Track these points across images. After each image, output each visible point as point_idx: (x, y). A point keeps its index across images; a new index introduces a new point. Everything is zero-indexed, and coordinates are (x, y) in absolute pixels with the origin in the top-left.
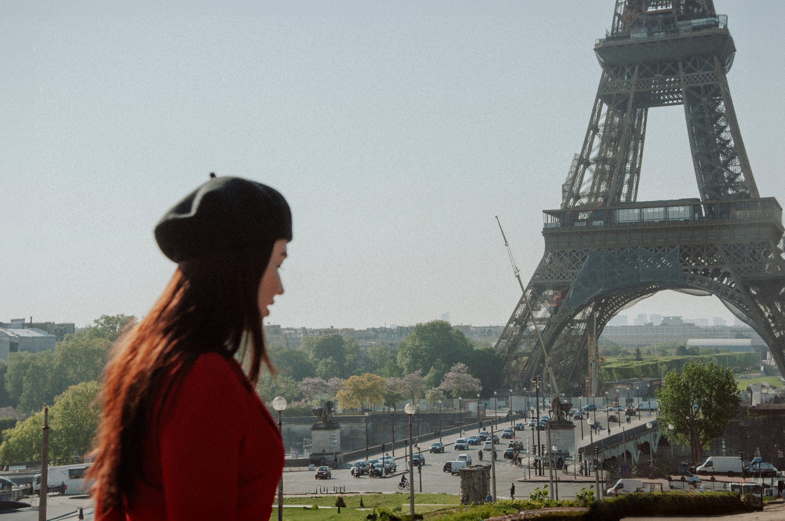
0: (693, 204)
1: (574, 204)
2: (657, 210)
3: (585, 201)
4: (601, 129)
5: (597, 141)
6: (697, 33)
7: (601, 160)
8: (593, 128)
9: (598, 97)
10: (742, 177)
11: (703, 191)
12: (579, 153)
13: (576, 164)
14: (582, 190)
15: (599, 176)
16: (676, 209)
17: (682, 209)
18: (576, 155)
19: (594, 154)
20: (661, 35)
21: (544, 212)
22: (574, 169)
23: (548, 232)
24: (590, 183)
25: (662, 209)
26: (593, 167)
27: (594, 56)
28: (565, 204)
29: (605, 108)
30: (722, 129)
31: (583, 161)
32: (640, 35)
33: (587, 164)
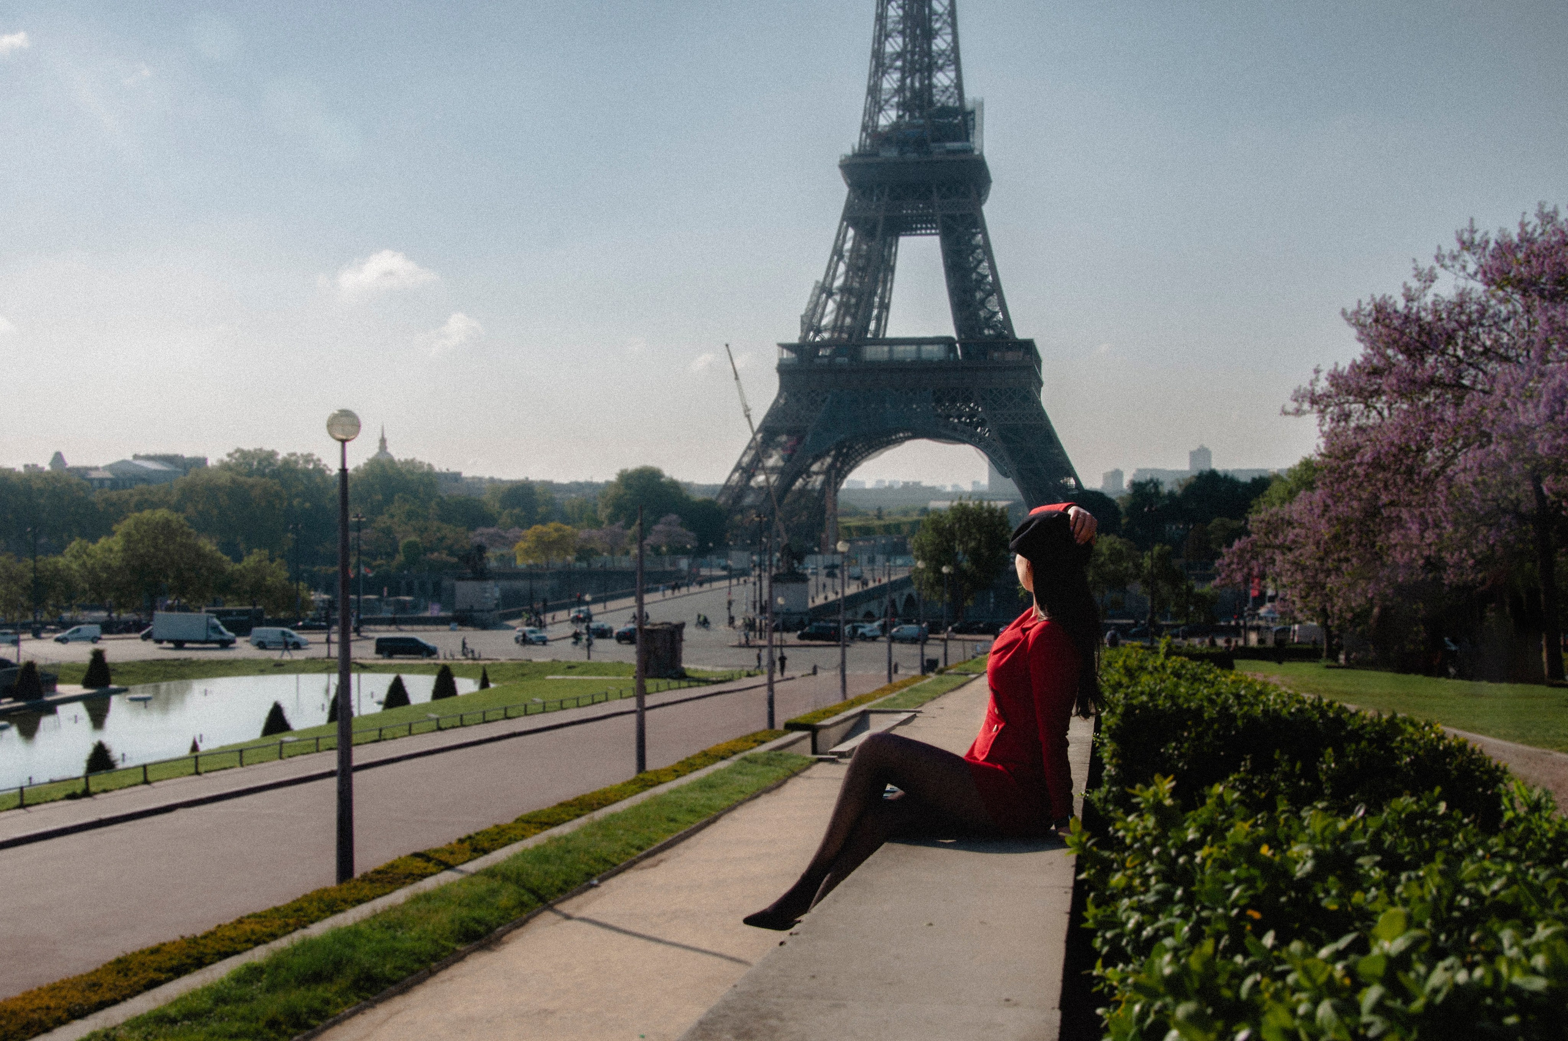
0: (947, 342)
1: (814, 338)
2: (908, 348)
3: (826, 335)
4: (847, 254)
5: (842, 268)
6: (951, 158)
7: (845, 289)
8: (838, 252)
9: (844, 219)
10: (999, 317)
11: (959, 329)
12: (821, 279)
13: (817, 292)
14: (824, 322)
15: (843, 308)
16: (929, 348)
17: (935, 348)
18: (817, 282)
19: (838, 283)
20: (912, 156)
21: (779, 345)
22: (815, 298)
23: (784, 370)
24: (833, 316)
25: (914, 348)
26: (838, 298)
27: (838, 173)
28: (804, 338)
29: (851, 232)
30: (980, 262)
31: (825, 289)
32: (891, 153)
33: (830, 294)
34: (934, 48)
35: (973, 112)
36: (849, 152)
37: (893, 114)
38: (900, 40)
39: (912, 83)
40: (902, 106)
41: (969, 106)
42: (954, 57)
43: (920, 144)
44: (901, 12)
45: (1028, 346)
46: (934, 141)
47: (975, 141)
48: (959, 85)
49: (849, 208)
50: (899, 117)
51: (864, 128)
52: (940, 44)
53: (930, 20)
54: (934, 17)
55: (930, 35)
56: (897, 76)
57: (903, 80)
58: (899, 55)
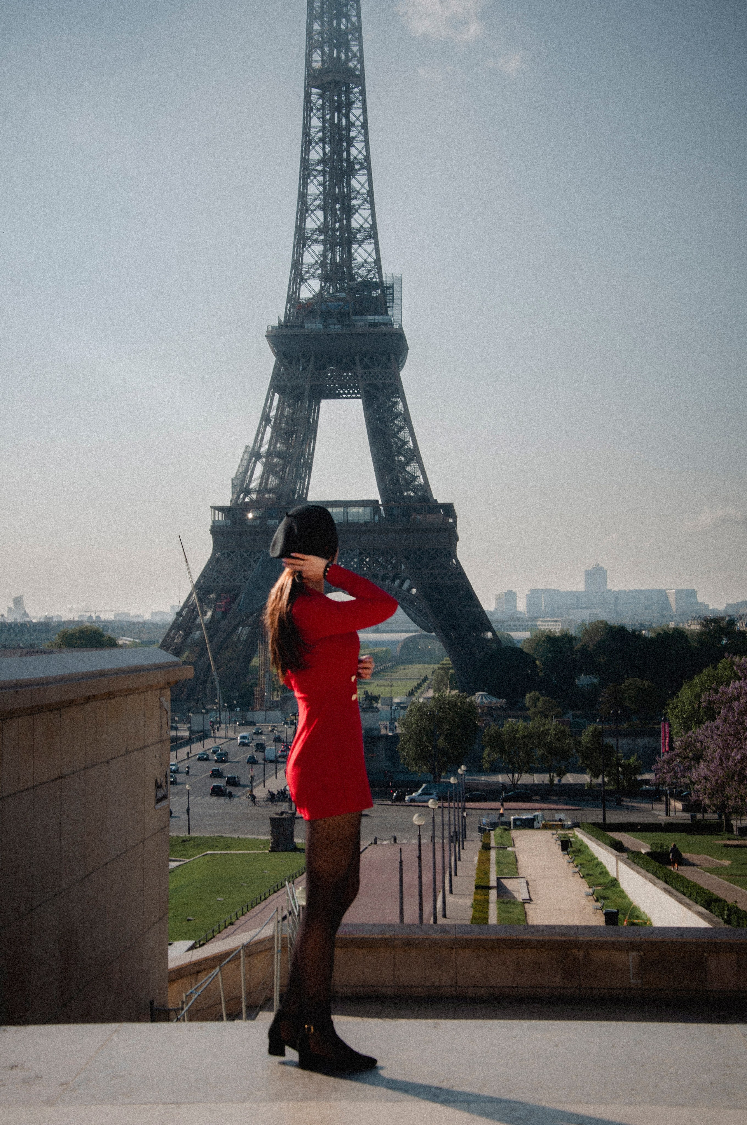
0: (372, 504)
1: (244, 498)
3: (254, 496)
4: (273, 420)
5: (269, 432)
6: (373, 330)
7: (271, 452)
8: (265, 419)
9: (271, 386)
10: (421, 480)
11: (383, 493)
12: (251, 445)
13: (247, 456)
14: (253, 484)
15: (269, 469)
16: (355, 510)
17: (361, 510)
18: (247, 447)
19: (265, 447)
20: (336, 328)
21: (212, 507)
22: (245, 463)
23: (216, 531)
24: (260, 478)
25: (340, 509)
26: (264, 460)
28: (235, 500)
29: (277, 396)
30: (401, 429)
31: (254, 454)
32: (315, 326)
33: (258, 457)
34: (354, 225)
35: (392, 287)
36: (276, 323)
37: (316, 285)
38: (320, 214)
39: (333, 258)
40: (325, 278)
41: (387, 280)
42: (373, 234)
43: (343, 317)
44: (321, 189)
45: (449, 509)
46: (356, 314)
47: (394, 314)
48: (378, 262)
49: (276, 377)
50: (322, 288)
51: (289, 299)
52: (358, 221)
53: (350, 199)
54: (353, 195)
55: (349, 211)
56: (319, 248)
57: (324, 254)
58: (321, 230)
